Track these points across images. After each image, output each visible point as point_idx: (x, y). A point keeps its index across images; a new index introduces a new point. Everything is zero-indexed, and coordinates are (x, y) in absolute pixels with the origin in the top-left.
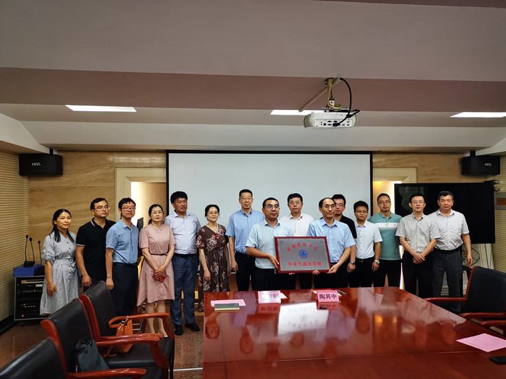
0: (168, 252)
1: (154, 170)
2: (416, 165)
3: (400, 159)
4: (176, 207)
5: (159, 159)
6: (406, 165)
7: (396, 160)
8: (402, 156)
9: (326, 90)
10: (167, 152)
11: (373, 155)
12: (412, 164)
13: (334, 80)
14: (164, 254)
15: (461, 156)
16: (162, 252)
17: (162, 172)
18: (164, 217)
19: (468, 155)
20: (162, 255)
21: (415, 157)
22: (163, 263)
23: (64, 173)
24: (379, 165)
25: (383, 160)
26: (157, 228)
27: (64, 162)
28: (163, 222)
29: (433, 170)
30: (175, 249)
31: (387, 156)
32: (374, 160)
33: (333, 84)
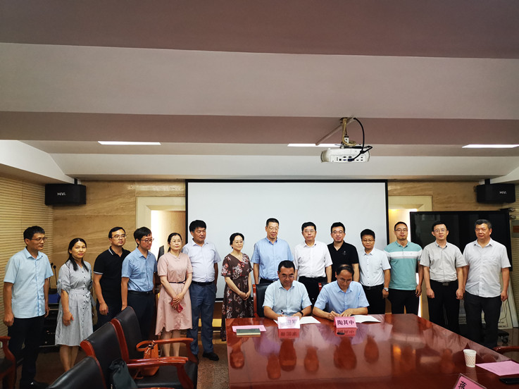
0: (186, 280)
1: (174, 198)
2: (431, 192)
3: (415, 187)
4: (195, 235)
5: (179, 188)
6: (421, 193)
7: (412, 188)
8: (417, 185)
9: (341, 128)
10: (187, 181)
11: (388, 184)
12: (427, 192)
13: (348, 119)
14: (182, 282)
15: (475, 184)
16: (180, 280)
17: (182, 201)
18: (183, 245)
19: (483, 183)
20: (180, 283)
21: (430, 185)
22: (180, 291)
23: (87, 202)
24: (395, 193)
25: (399, 187)
26: (176, 257)
27: (88, 191)
28: (181, 251)
29: (448, 198)
30: (193, 277)
31: (402, 184)
32: (389, 188)
33: (347, 122)
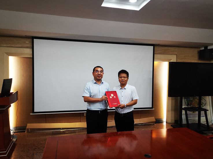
6: (171, 53)
7: (167, 50)
8: (170, 48)
10: (33, 38)
11: (155, 47)
12: (174, 53)
15: (199, 50)
17: (29, 51)
19: (203, 49)
21: (176, 49)
29: (184, 56)
